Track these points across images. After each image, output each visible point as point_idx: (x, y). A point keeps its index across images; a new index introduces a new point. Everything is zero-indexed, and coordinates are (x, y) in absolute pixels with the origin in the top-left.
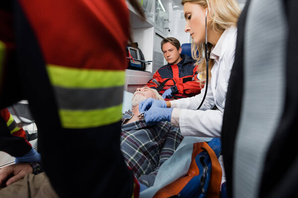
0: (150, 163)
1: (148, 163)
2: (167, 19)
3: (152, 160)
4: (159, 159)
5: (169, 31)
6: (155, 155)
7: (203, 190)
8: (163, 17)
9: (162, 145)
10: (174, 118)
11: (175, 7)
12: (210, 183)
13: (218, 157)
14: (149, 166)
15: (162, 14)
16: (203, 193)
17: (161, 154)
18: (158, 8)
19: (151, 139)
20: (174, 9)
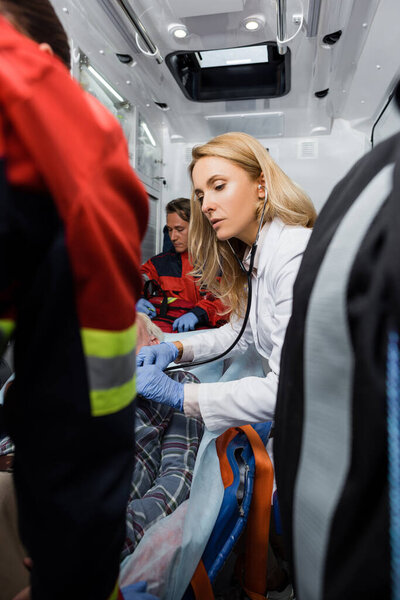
0: (145, 468)
1: (141, 468)
2: (158, 159)
3: (149, 461)
4: (161, 458)
5: (165, 183)
6: (154, 450)
7: (242, 511)
8: (151, 158)
9: (165, 431)
10: (189, 405)
11: (176, 136)
12: (253, 496)
13: (265, 443)
14: (143, 474)
15: (150, 149)
16: (243, 517)
17: (163, 446)
18: (142, 138)
19: (145, 422)
20: (173, 141)
